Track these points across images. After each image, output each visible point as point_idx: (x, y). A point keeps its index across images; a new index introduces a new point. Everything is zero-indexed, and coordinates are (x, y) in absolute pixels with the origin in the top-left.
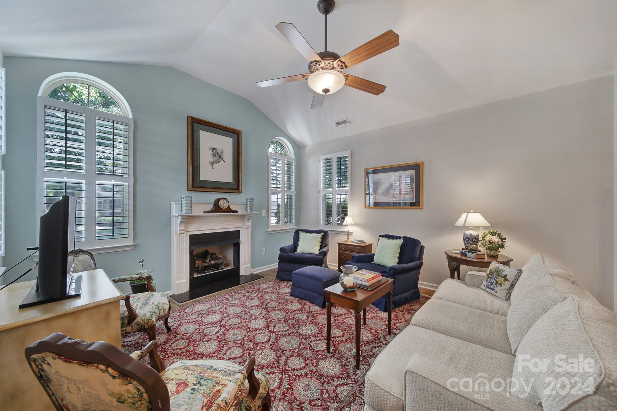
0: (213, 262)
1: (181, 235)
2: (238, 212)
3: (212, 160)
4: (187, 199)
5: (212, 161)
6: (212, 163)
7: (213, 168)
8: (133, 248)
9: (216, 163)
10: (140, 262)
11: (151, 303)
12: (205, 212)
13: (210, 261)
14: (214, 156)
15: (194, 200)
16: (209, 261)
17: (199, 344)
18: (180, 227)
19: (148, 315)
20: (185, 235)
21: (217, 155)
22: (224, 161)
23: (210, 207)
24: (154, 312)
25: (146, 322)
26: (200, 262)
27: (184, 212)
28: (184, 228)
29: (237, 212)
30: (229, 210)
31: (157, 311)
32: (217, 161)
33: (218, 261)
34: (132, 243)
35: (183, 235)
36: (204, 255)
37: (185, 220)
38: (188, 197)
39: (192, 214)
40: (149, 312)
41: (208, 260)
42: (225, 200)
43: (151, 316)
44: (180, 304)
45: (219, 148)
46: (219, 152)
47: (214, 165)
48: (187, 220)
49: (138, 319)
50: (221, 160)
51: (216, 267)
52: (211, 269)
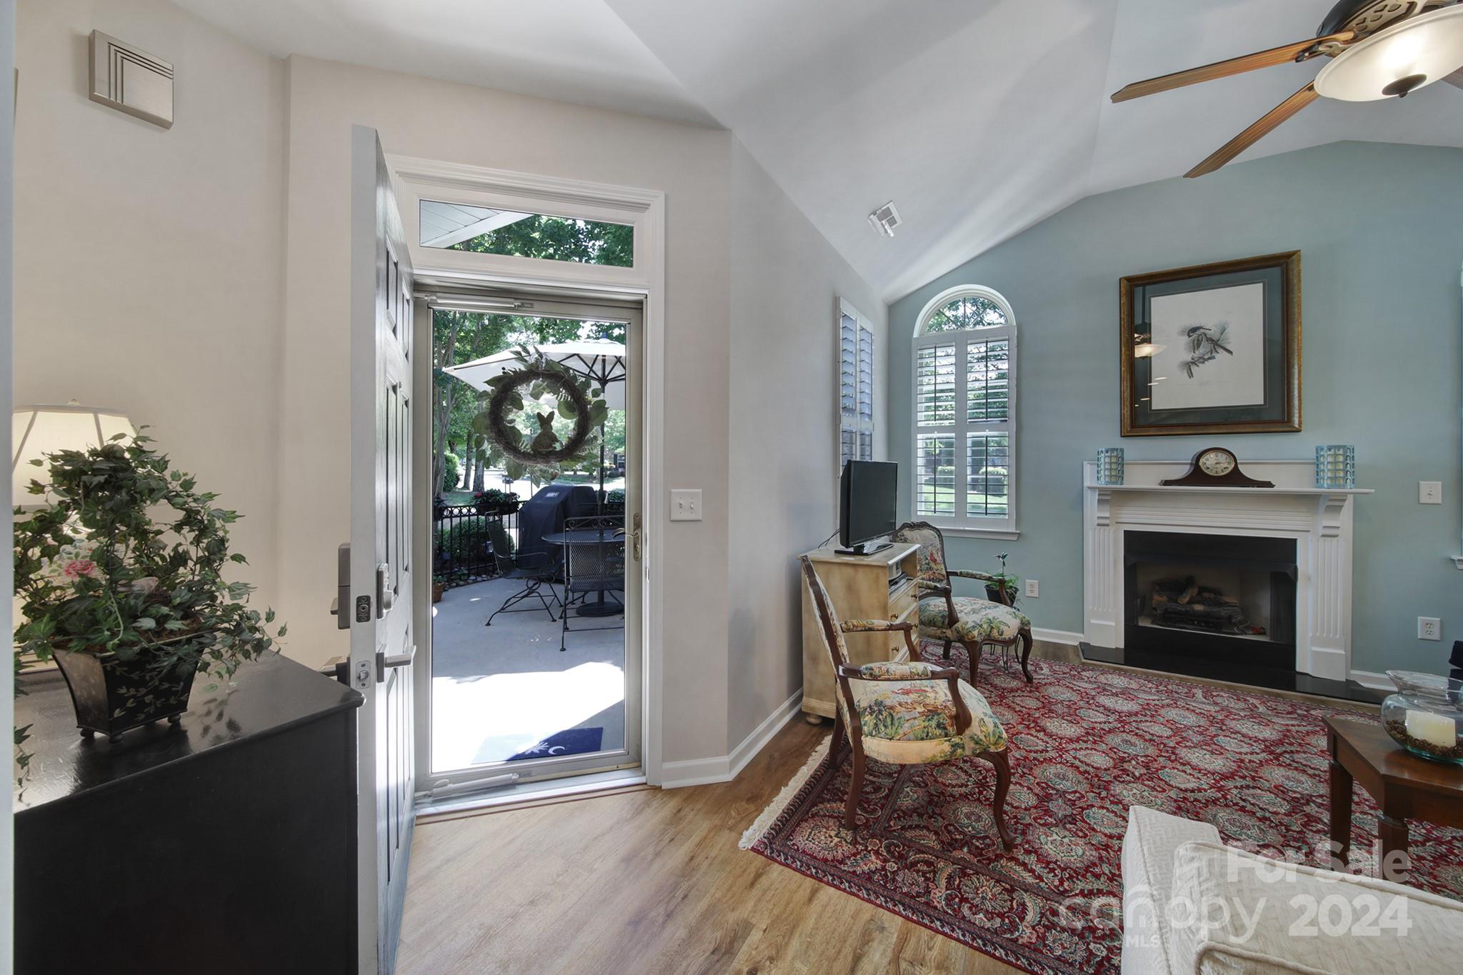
0: (1199, 608)
1: (1103, 528)
2: (1272, 486)
3: (1188, 357)
4: (1109, 454)
5: (1189, 359)
6: (1188, 366)
7: (1191, 375)
8: (1015, 538)
9: (1203, 363)
10: (999, 557)
11: (984, 613)
12: (1167, 483)
13: (1191, 602)
14: (1196, 345)
15: (1128, 456)
16: (1188, 603)
17: (1053, 717)
18: (1099, 510)
19: (970, 624)
20: (1112, 529)
21: (1204, 343)
22: (1230, 352)
23: (1182, 471)
24: (981, 626)
25: (965, 632)
26: (1164, 599)
27: (1102, 483)
28: (1107, 515)
29: (1269, 484)
30: (1235, 478)
31: (985, 626)
32: (1206, 357)
33: (1215, 609)
34: (1013, 530)
35: (1106, 527)
36: (1176, 587)
37: (1108, 498)
38: (1113, 450)
39: (1123, 486)
40: (974, 622)
41: (1185, 599)
42: (1220, 454)
43: (974, 627)
44: (1084, 660)
45: (1210, 323)
46: (1213, 333)
47: (1194, 369)
48: (1116, 496)
49: (958, 625)
50: (1220, 350)
51: (1207, 621)
52: (1194, 624)
